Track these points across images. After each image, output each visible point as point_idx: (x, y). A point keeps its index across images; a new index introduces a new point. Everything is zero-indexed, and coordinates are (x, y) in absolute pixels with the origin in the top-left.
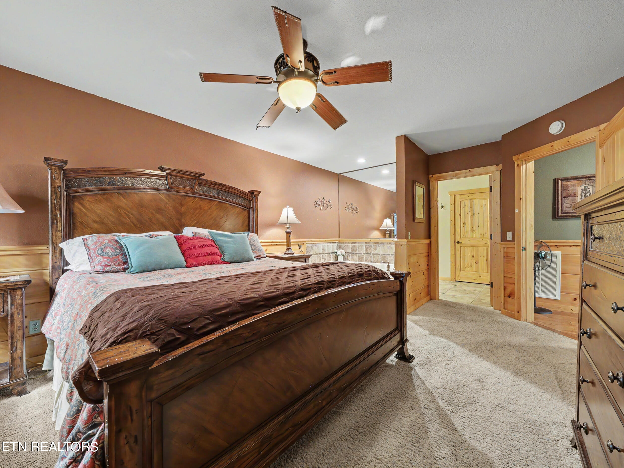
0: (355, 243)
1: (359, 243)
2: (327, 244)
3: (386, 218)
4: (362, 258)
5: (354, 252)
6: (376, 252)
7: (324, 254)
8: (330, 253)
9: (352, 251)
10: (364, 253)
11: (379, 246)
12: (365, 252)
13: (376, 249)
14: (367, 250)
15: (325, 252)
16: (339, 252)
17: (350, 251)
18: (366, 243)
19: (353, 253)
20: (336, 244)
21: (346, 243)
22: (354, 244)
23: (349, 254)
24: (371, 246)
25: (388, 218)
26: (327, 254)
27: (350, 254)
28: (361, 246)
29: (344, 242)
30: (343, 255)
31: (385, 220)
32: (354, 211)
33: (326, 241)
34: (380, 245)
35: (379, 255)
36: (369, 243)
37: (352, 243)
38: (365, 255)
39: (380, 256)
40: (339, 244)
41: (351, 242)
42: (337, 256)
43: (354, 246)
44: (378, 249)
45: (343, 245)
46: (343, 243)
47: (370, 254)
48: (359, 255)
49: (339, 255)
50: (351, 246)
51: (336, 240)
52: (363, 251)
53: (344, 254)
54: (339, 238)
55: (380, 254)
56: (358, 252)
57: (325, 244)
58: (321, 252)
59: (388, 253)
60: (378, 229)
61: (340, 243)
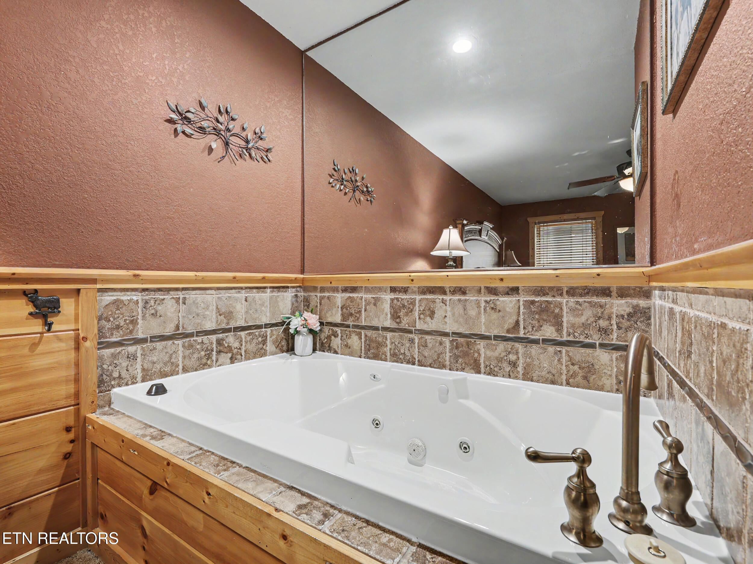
0: (354, 289)
1: (368, 290)
2: (243, 294)
3: (447, 227)
4: (380, 345)
5: (350, 322)
6: (432, 325)
7: (228, 330)
8: (259, 327)
9: (344, 317)
10: (385, 329)
11: (443, 302)
12: (388, 323)
13: (432, 314)
14: (395, 316)
15: (232, 325)
16: (296, 323)
17: (338, 319)
18: (393, 290)
19: (348, 326)
20: (289, 295)
21: (323, 290)
22: (351, 295)
23: (335, 329)
24: (413, 303)
25: (451, 227)
26: (243, 334)
27: (338, 330)
28: (376, 302)
29: (319, 286)
30: (311, 331)
31: (446, 232)
32: (357, 193)
33: (234, 280)
34: (447, 298)
35: (444, 339)
36: (405, 290)
37: (345, 290)
38: (389, 335)
39: (447, 341)
40: (301, 294)
41: (341, 286)
42: (293, 337)
43: (351, 299)
44: (439, 314)
45: (315, 297)
46: (315, 289)
47: (410, 332)
48: (370, 333)
49: (297, 332)
50: (339, 303)
51: (291, 281)
52: (382, 317)
53: (316, 327)
54: (302, 272)
55: (446, 334)
56: (363, 324)
57: (233, 294)
58: (209, 325)
59: (483, 331)
60: (425, 255)
61: (306, 289)
